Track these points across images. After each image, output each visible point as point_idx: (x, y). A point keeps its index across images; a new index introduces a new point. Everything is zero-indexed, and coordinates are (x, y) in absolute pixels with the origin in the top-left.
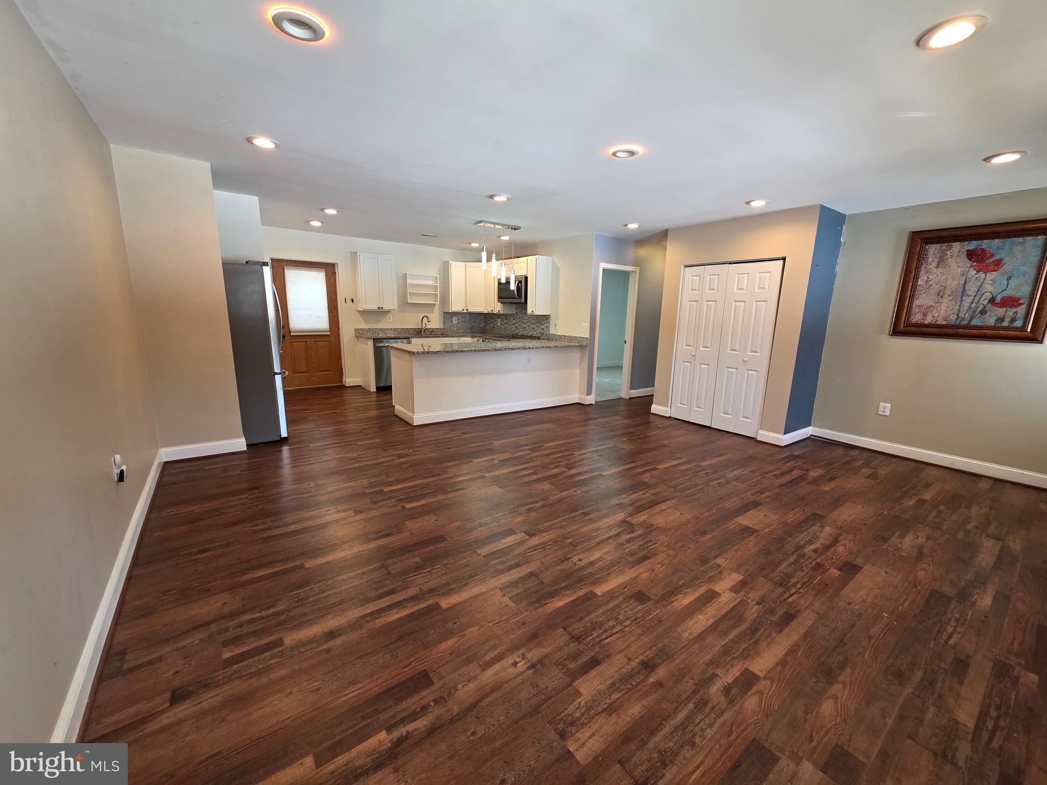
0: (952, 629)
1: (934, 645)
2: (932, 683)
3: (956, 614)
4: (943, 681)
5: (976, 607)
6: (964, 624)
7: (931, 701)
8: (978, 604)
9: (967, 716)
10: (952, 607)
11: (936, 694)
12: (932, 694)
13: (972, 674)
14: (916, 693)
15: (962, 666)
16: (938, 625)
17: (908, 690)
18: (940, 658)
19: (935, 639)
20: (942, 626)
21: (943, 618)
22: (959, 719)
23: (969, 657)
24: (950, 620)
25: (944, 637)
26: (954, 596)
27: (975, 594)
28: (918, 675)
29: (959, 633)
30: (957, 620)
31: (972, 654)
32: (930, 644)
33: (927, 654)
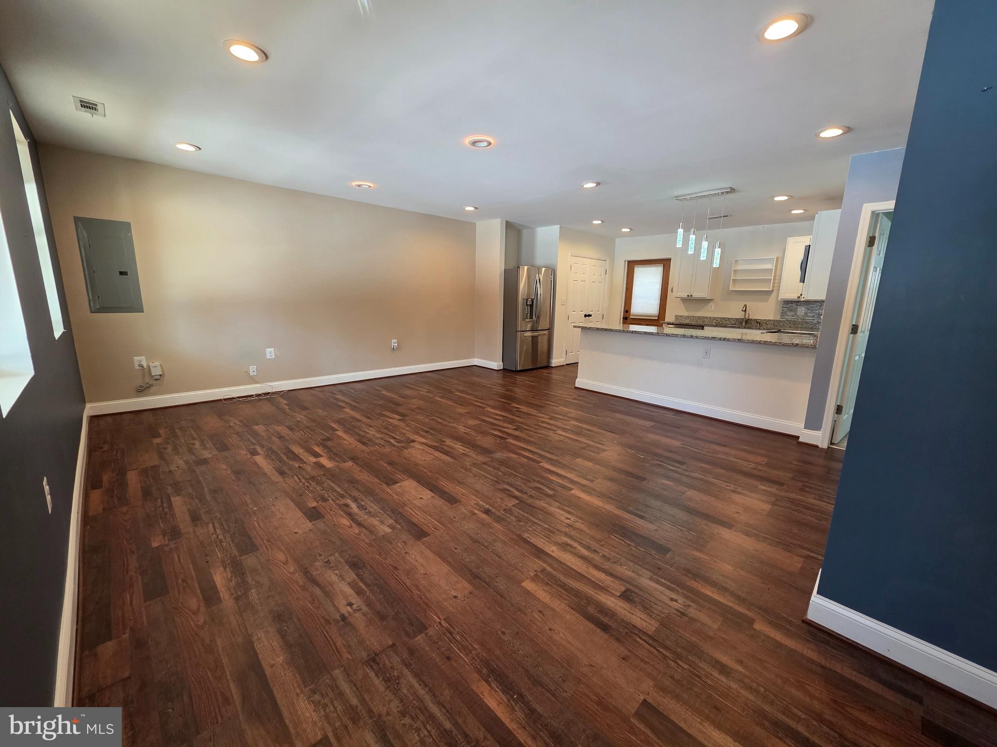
0: (218, 533)
1: (217, 516)
2: (200, 500)
3: (226, 545)
4: (197, 504)
5: (221, 564)
6: (216, 542)
7: (194, 494)
8: (222, 569)
9: (177, 501)
10: (233, 548)
11: (194, 497)
12: (196, 496)
13: (187, 518)
14: (202, 492)
15: (195, 518)
16: (227, 528)
17: (206, 490)
18: (207, 512)
19: (220, 519)
20: (224, 529)
21: (229, 535)
22: (178, 497)
23: (196, 526)
24: (225, 537)
25: (217, 525)
26: (241, 558)
27: (231, 577)
28: (209, 498)
29: (212, 534)
30: (221, 541)
31: (196, 528)
32: (219, 515)
33: (215, 509)
